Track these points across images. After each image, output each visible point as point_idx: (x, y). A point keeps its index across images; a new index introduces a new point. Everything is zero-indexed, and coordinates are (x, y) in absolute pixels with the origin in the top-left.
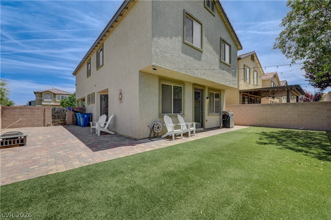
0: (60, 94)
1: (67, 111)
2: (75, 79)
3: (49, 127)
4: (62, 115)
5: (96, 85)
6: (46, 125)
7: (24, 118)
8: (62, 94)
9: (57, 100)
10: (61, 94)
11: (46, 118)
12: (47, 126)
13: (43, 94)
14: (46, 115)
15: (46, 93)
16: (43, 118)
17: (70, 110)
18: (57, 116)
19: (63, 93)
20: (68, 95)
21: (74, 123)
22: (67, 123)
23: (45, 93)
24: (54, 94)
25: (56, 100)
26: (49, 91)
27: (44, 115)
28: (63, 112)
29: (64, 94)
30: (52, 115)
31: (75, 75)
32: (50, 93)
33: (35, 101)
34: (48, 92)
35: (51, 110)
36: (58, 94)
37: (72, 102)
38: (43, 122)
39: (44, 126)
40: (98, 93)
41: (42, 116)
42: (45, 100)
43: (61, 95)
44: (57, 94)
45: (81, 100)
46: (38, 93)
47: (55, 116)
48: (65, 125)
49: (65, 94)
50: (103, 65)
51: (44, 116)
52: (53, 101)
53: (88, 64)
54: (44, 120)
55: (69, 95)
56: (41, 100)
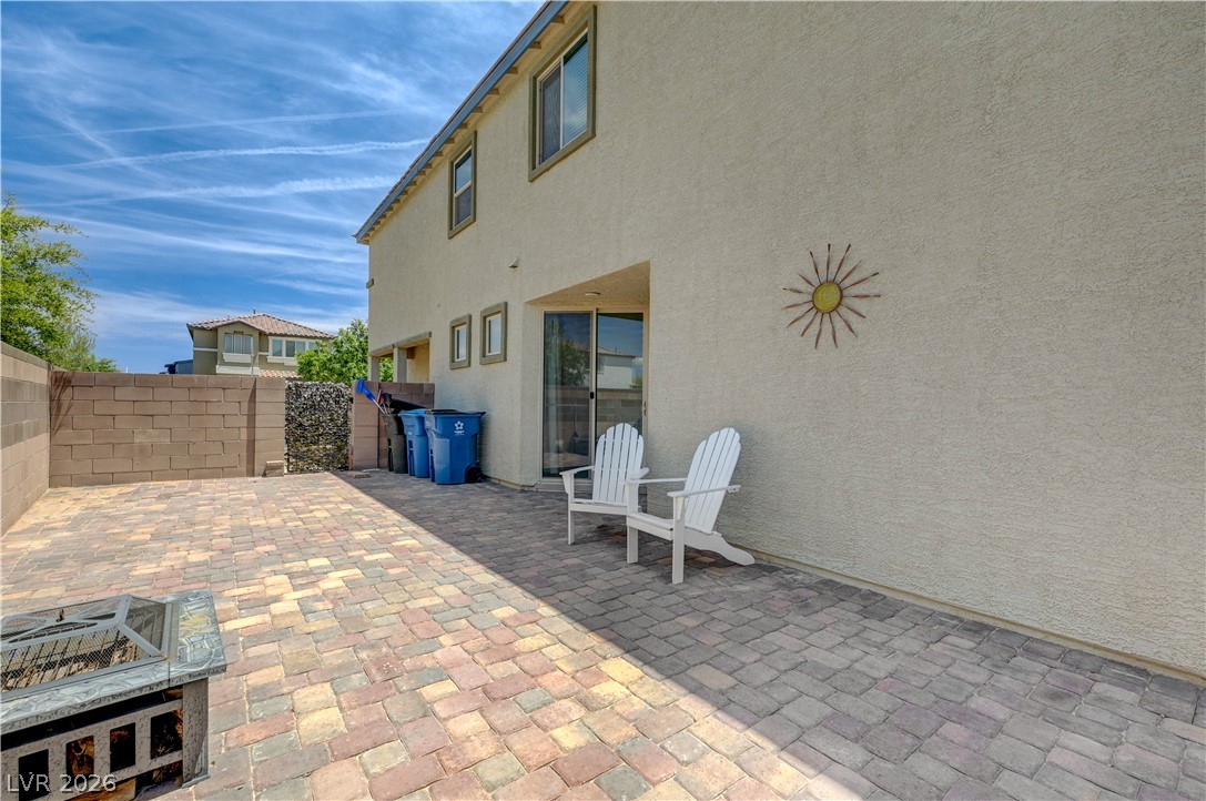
0: (281, 335)
1: (351, 400)
2: (367, 261)
3: (272, 480)
4: (331, 420)
5: (517, 262)
6: (259, 468)
7: (156, 432)
8: (291, 336)
9: (271, 359)
10: (285, 335)
11: (259, 434)
12: (264, 475)
13: (221, 333)
14: (257, 417)
15: (230, 330)
16: (244, 434)
17: (370, 396)
18: (311, 425)
19: (291, 330)
20: (311, 337)
21: (385, 461)
22: (354, 459)
23: (227, 330)
24: (261, 333)
25: (265, 358)
26: (243, 320)
27: (252, 417)
28: (337, 402)
29: (296, 336)
30: (289, 420)
31: (367, 242)
32: (246, 331)
33: (191, 362)
34: (239, 328)
35: (282, 397)
36: (276, 335)
37: (346, 362)
38: (244, 454)
39: (252, 473)
40: (532, 303)
41: (243, 421)
42: (227, 357)
43: (284, 339)
44: (271, 334)
45: (399, 349)
46: (203, 329)
47: (301, 425)
48: (345, 468)
49: (301, 337)
50: (594, 135)
51: (251, 426)
52: (257, 361)
53: (455, 167)
54: (251, 443)
55: (316, 338)
56: (214, 359)
